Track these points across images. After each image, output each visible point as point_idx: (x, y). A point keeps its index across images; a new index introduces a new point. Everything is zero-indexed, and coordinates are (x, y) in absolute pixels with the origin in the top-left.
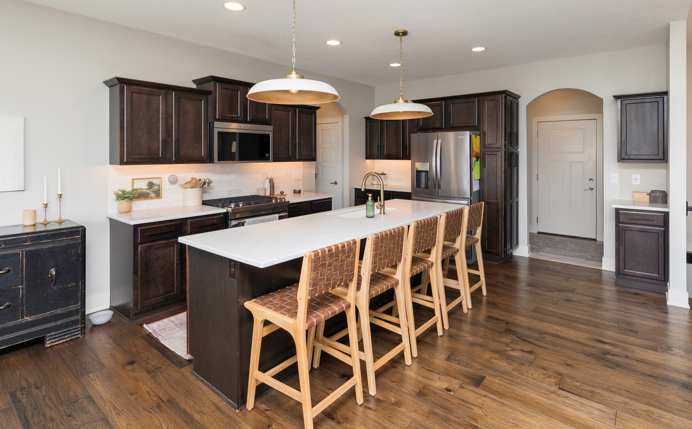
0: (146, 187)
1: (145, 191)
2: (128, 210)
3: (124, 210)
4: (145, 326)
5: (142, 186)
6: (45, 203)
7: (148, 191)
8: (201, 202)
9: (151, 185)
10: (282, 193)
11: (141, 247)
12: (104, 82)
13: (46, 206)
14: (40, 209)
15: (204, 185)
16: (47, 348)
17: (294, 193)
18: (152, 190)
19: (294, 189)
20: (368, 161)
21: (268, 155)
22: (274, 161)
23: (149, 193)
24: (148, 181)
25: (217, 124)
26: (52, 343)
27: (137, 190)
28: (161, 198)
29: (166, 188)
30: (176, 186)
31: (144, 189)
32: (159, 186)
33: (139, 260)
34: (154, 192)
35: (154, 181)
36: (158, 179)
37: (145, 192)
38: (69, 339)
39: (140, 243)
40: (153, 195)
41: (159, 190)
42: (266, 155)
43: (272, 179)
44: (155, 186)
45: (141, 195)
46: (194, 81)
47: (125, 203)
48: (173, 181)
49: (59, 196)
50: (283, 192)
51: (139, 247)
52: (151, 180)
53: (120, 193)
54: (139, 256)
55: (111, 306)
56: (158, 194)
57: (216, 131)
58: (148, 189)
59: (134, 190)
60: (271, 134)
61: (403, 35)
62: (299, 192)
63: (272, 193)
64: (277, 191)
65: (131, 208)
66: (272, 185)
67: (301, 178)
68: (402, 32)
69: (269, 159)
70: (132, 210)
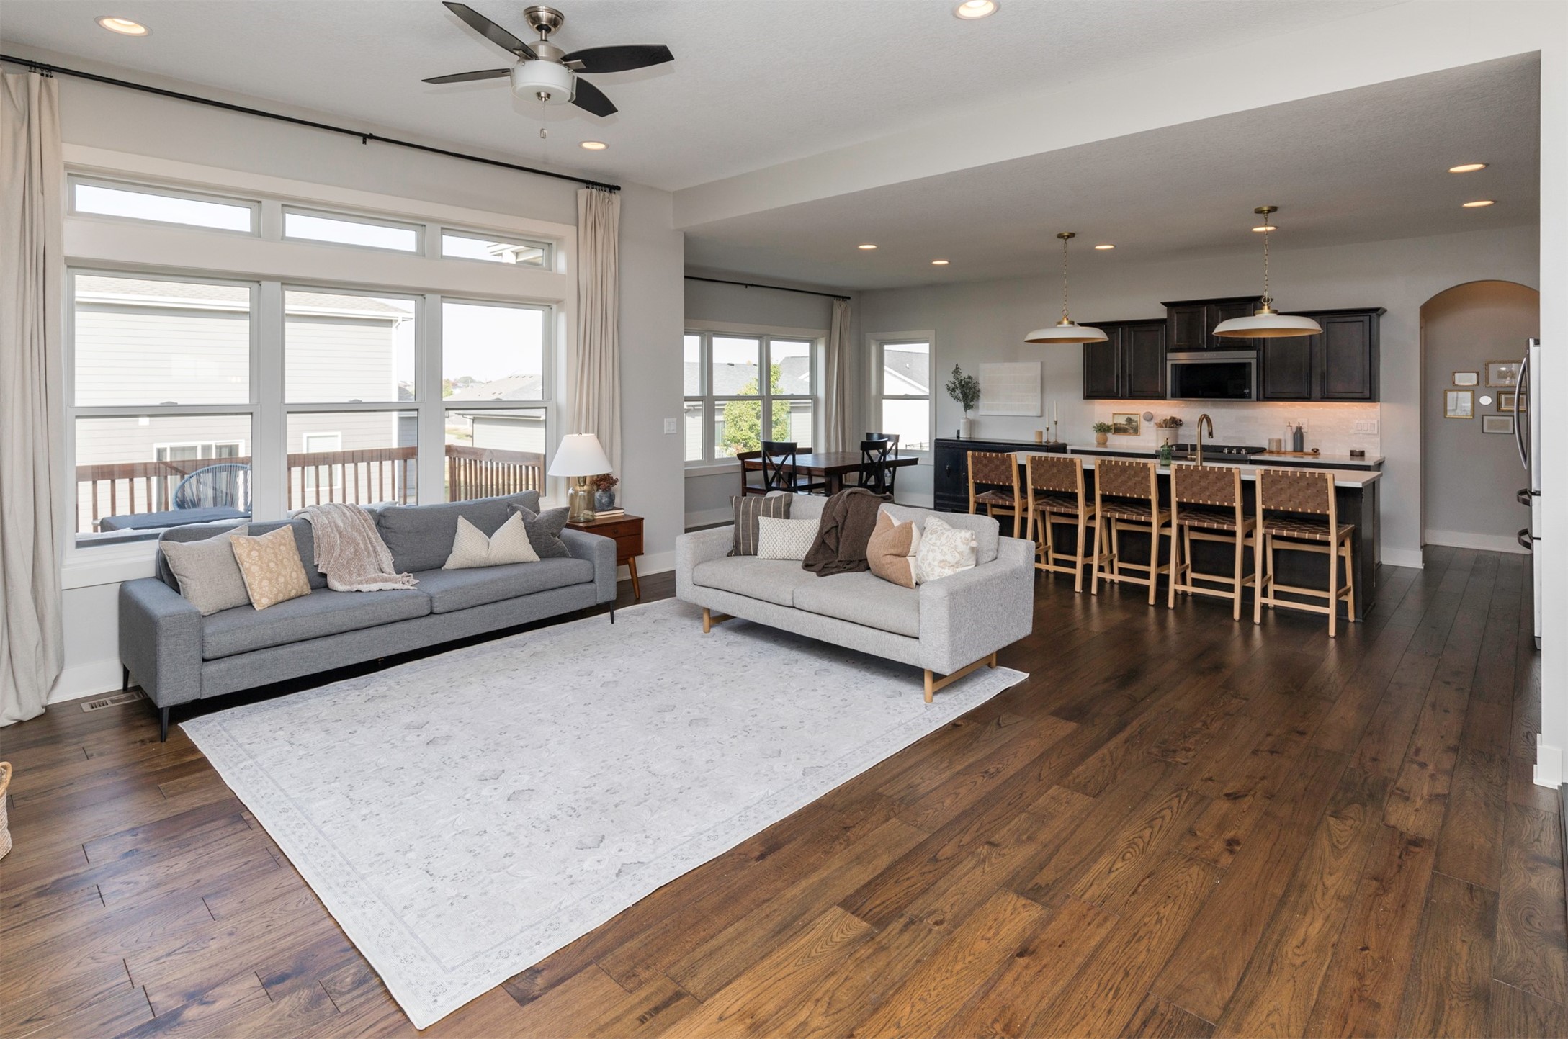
0: (1124, 423)
1: (1124, 426)
2: (1104, 441)
3: (1100, 441)
5: (1122, 421)
6: (1047, 427)
7: (1127, 427)
9: (1129, 421)
10: (1315, 450)
13: (1048, 429)
14: (1044, 430)
15: (1175, 423)
17: (1351, 455)
18: (1130, 426)
19: (1352, 449)
21: (1247, 391)
23: (1128, 429)
24: (1127, 416)
25: (1170, 355)
27: (1116, 424)
28: (1138, 435)
29: (1144, 426)
30: (1152, 423)
31: (1122, 425)
32: (1137, 423)
34: (1132, 429)
35: (1132, 417)
36: (1138, 416)
37: (1123, 428)
40: (1131, 431)
41: (1137, 427)
42: (1244, 391)
43: (1299, 429)
44: (1133, 422)
45: (1118, 430)
47: (1101, 435)
48: (1149, 418)
49: (1055, 423)
50: (1318, 451)
52: (1130, 416)
53: (1096, 425)
56: (1136, 431)
57: (1170, 364)
58: (1127, 425)
59: (1113, 424)
60: (1254, 362)
61: (1269, 211)
62: (1362, 454)
63: (1299, 449)
64: (1308, 448)
65: (1106, 440)
66: (1299, 436)
67: (1376, 432)
68: (1266, 208)
69: (1250, 397)
70: (1108, 443)
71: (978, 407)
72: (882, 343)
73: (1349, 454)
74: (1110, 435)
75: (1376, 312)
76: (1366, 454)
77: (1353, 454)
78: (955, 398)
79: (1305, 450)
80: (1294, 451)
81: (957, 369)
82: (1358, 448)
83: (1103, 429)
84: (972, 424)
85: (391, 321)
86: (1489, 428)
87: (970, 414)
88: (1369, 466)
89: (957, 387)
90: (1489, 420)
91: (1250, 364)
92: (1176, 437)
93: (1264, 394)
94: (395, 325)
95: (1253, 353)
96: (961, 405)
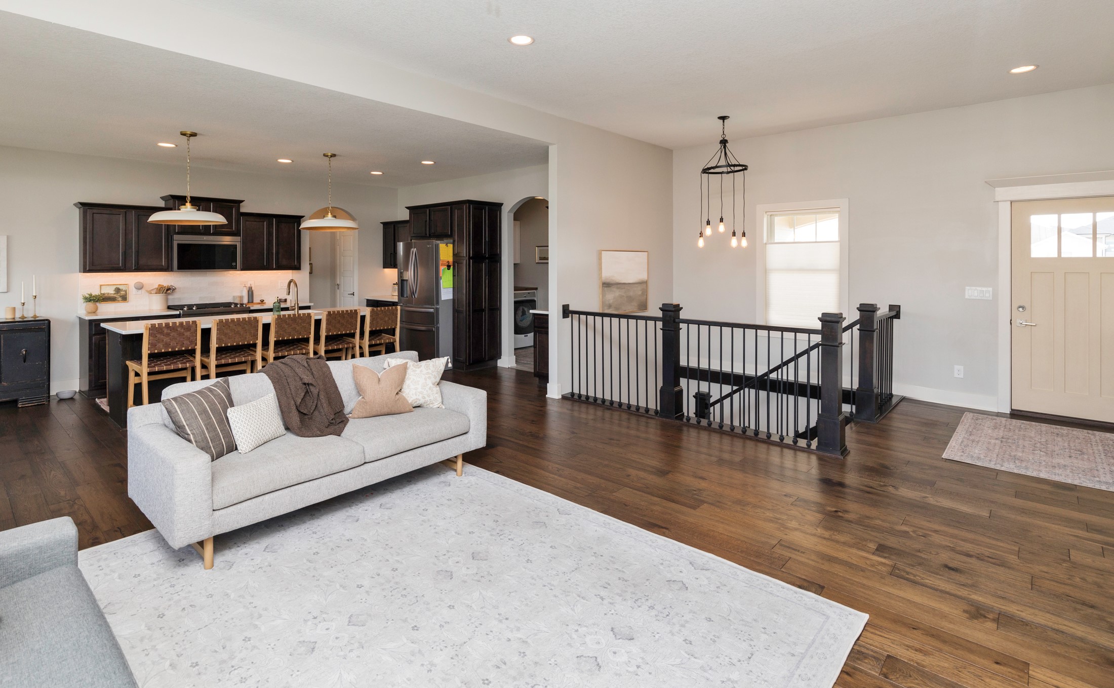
0: (113, 292)
1: (112, 295)
2: (94, 310)
3: (90, 311)
4: (97, 400)
5: (110, 291)
6: (23, 302)
7: (115, 296)
8: (166, 307)
9: (118, 290)
11: (95, 338)
12: (74, 204)
13: (24, 304)
14: (18, 306)
15: (167, 291)
16: (19, 408)
18: (119, 295)
20: (386, 270)
21: (235, 264)
22: (242, 270)
23: (116, 297)
24: (115, 287)
25: (176, 237)
26: (23, 404)
27: (104, 294)
28: (128, 302)
29: (132, 293)
30: (143, 291)
31: (110, 294)
32: (126, 291)
33: (93, 348)
34: (121, 296)
35: (121, 287)
36: (125, 286)
37: (112, 297)
38: (36, 404)
39: (95, 335)
40: (120, 299)
41: (126, 295)
42: (233, 264)
43: (251, 288)
44: (122, 291)
45: (107, 299)
46: (162, 198)
47: (91, 304)
48: (140, 287)
49: (34, 297)
50: (264, 301)
51: (94, 338)
52: (118, 286)
53: (87, 296)
54: (94, 344)
55: (80, 390)
56: (124, 298)
57: (175, 244)
58: (115, 294)
59: (101, 294)
60: (239, 244)
61: (331, 156)
62: (286, 301)
63: (250, 301)
64: (257, 299)
65: (97, 309)
66: (251, 293)
68: (329, 154)
69: (236, 268)
70: (98, 311)
74: (100, 305)
79: (254, 302)
80: (248, 302)
83: (92, 299)
88: (288, 308)
91: (236, 245)
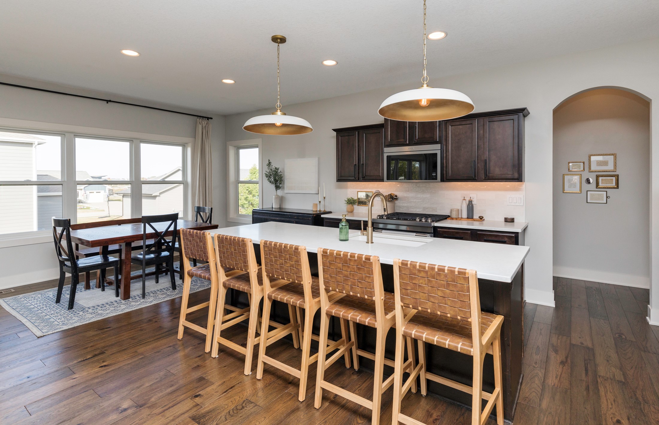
0: (365, 197)
1: (364, 200)
2: (352, 211)
3: (349, 210)
5: (363, 196)
9: (367, 196)
10: (481, 218)
13: (320, 202)
15: (392, 198)
17: (505, 221)
19: (506, 217)
21: (435, 174)
23: (366, 202)
24: (366, 193)
25: (386, 150)
27: (360, 199)
31: (363, 199)
35: (369, 193)
42: (433, 174)
43: (471, 201)
45: (360, 203)
47: (350, 206)
48: (378, 194)
49: (324, 198)
57: (385, 156)
58: (365, 199)
60: (439, 153)
62: (512, 220)
63: (470, 216)
66: (471, 207)
67: (522, 204)
69: (436, 179)
70: (355, 211)
71: (284, 188)
72: (238, 148)
73: (503, 220)
74: (356, 207)
75: (522, 112)
76: (515, 220)
77: (507, 220)
78: (270, 182)
79: (475, 217)
80: (468, 218)
81: (270, 163)
82: (510, 216)
83: (351, 202)
84: (281, 199)
85: (32, 144)
86: (591, 199)
87: (280, 192)
89: (271, 175)
90: (591, 194)
91: (436, 154)
92: (394, 207)
93: (446, 178)
94: (34, 146)
95: (438, 146)
96: (273, 187)
